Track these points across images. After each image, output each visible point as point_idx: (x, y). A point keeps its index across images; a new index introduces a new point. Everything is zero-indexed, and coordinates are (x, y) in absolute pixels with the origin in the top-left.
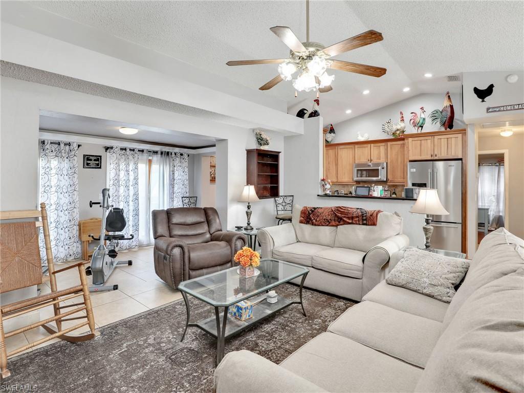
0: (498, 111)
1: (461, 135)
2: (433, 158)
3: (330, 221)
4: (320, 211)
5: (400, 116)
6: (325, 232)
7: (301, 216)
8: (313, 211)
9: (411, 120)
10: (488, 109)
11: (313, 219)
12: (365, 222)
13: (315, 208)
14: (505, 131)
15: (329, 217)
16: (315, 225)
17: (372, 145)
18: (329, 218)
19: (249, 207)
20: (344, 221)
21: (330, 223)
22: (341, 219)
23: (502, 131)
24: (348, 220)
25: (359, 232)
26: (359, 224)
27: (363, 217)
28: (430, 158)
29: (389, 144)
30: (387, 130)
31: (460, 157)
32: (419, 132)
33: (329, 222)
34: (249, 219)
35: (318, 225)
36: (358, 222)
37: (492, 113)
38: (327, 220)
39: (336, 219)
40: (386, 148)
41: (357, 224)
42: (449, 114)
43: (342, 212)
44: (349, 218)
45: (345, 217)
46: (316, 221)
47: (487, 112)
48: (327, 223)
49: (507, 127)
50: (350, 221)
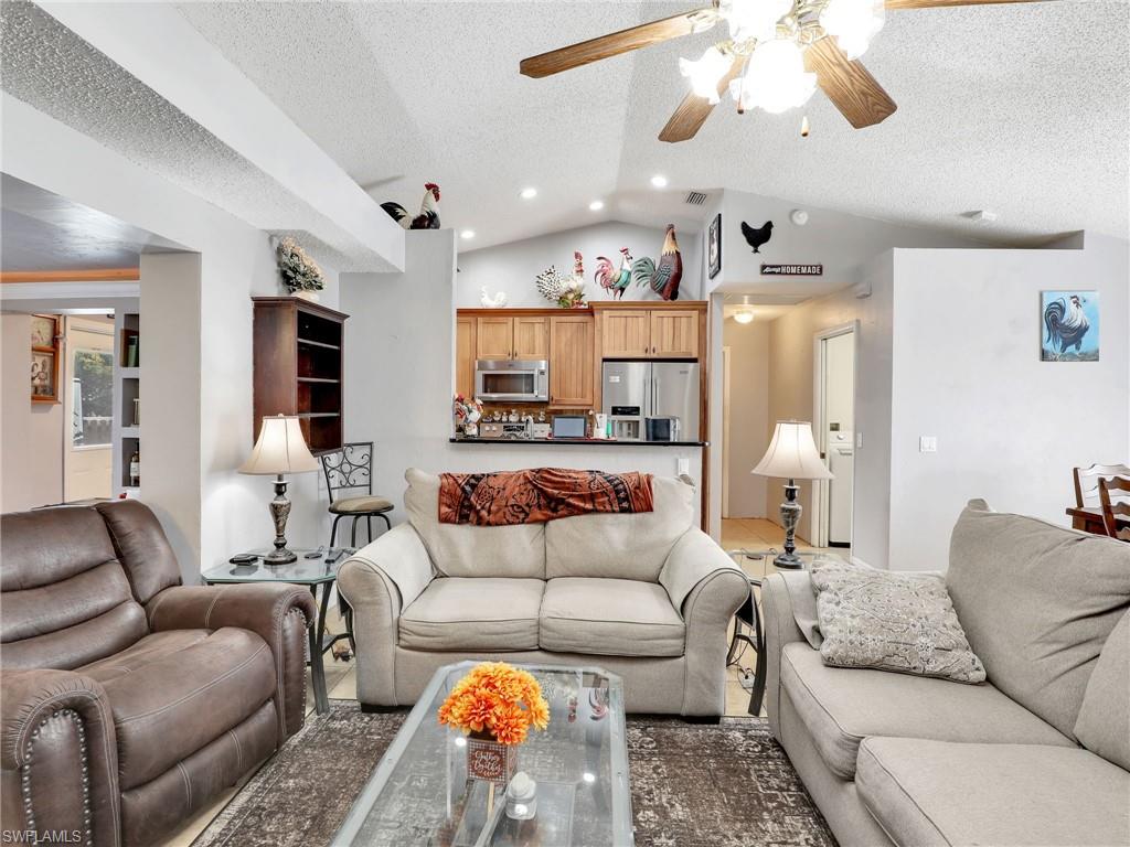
0: (779, 273)
1: (697, 312)
2: (648, 356)
3: (527, 509)
4: (492, 482)
5: (575, 261)
6: (519, 541)
7: (440, 503)
8: (473, 487)
9: (597, 274)
10: (764, 267)
11: (479, 508)
12: (625, 505)
13: (478, 478)
14: (742, 312)
15: (524, 497)
16: (489, 524)
17: (517, 319)
18: (524, 500)
19: (280, 489)
20: (569, 505)
21: (527, 515)
22: (561, 501)
23: (738, 313)
24: (582, 505)
25: (612, 533)
26: (614, 512)
27: (617, 492)
28: (643, 356)
29: (554, 319)
30: (548, 288)
31: (695, 355)
32: (617, 300)
33: (523, 511)
34: (280, 530)
35: (497, 524)
36: (608, 507)
37: (768, 276)
38: (519, 507)
39: (543, 501)
40: (547, 328)
41: (607, 512)
42: (674, 269)
43: (558, 482)
44: (582, 498)
45: (571, 496)
46: (489, 512)
47: (763, 273)
48: (522, 516)
49: (746, 305)
50: (589, 506)
